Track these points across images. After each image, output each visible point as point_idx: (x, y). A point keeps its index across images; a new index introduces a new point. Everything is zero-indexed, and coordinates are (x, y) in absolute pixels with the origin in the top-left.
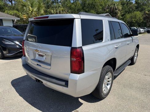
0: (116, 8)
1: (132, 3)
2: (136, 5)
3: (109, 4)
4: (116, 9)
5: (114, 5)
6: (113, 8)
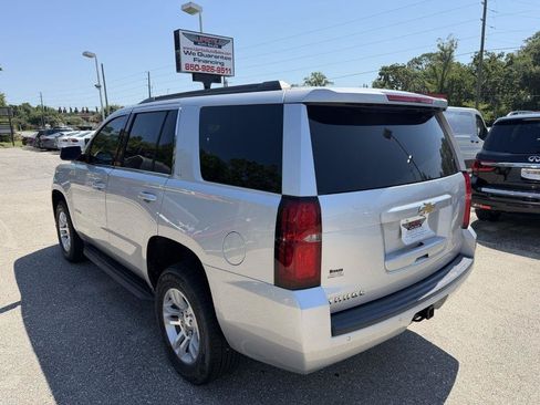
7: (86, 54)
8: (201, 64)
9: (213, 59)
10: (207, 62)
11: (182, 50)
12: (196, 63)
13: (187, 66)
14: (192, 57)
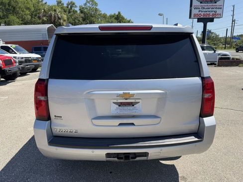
0: (60, 16)
1: (76, 12)
2: (82, 15)
3: (45, 9)
4: (60, 19)
5: (55, 11)
6: (55, 17)
7: (159, 15)
8: (202, 13)
9: (210, 10)
10: (206, 12)
11: (193, 7)
12: (200, 13)
13: (195, 15)
14: (198, 10)
